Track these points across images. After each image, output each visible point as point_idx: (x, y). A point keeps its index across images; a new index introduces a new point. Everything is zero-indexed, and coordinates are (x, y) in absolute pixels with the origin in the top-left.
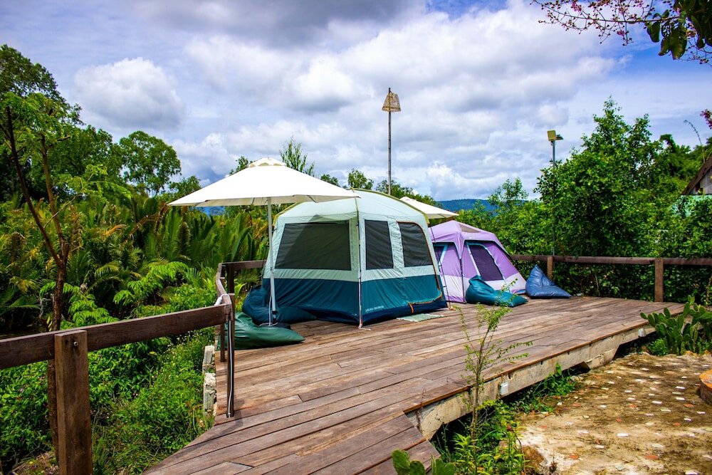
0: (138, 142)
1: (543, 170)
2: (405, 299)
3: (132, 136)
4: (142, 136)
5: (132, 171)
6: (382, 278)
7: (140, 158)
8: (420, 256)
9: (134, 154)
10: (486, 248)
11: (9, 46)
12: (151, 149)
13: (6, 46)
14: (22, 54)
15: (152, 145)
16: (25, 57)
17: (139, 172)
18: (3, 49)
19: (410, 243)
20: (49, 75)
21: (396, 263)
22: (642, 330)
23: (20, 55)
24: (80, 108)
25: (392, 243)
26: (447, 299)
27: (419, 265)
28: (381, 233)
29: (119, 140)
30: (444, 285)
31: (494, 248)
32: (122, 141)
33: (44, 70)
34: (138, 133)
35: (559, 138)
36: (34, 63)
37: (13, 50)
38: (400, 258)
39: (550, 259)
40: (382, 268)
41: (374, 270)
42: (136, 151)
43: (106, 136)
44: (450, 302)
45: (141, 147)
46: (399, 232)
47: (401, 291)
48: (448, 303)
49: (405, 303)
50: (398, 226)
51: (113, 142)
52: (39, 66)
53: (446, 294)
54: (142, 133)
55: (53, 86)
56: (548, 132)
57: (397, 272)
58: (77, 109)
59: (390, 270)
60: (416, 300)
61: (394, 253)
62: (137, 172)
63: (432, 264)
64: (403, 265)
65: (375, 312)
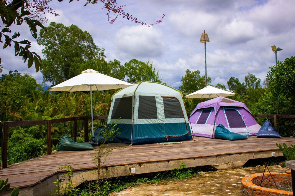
0: (133, 64)
1: (270, 68)
2: (164, 134)
3: (131, 62)
4: (135, 61)
5: (130, 78)
6: (149, 123)
7: (134, 72)
8: (176, 113)
9: (132, 70)
10: (237, 111)
11: (74, 25)
12: (140, 67)
13: (72, 24)
14: (79, 28)
15: (140, 65)
16: (80, 29)
17: (134, 79)
18: (72, 26)
19: (170, 107)
20: (90, 36)
21: (159, 116)
22: (274, 152)
23: (78, 28)
24: (104, 50)
25: (157, 107)
26: (192, 135)
27: (175, 118)
28: (151, 102)
29: (124, 64)
30: (191, 128)
31: (243, 110)
32: (126, 64)
33: (88, 34)
34: (133, 60)
35: (279, 49)
36: (84, 31)
37: (75, 26)
38: (162, 114)
39: (275, 116)
40: (150, 119)
41: (143, 120)
42: (132, 68)
43: (117, 62)
44: (193, 136)
45: (135, 67)
46: (163, 101)
47: (162, 130)
48: (193, 137)
49: (163, 136)
50: (162, 99)
51: (121, 65)
52: (86, 32)
53: (192, 132)
54: (135, 60)
55: (92, 40)
56: (272, 47)
57: (160, 121)
58: (103, 50)
59: (155, 119)
60: (171, 134)
61: (158, 111)
62: (133, 79)
63: (184, 117)
64: (164, 117)
65: (141, 139)
